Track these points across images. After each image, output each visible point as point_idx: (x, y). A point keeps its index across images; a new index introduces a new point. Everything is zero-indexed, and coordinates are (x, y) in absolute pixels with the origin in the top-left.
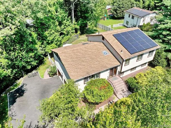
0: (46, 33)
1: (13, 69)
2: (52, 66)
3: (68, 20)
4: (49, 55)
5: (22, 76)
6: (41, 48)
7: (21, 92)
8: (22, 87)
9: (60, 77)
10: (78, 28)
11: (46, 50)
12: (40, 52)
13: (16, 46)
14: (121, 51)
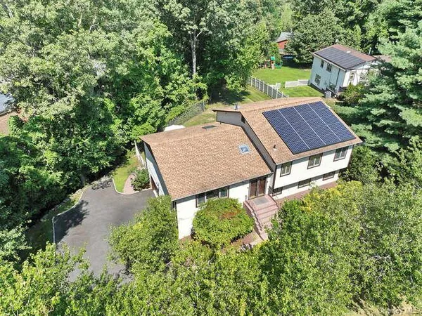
0: (134, 101)
1: (65, 172)
2: (141, 169)
3: (183, 73)
4: (136, 146)
5: (81, 187)
6: (120, 132)
7: (76, 216)
8: (79, 206)
9: (155, 191)
10: (203, 88)
11: (131, 136)
12: (119, 139)
13: (73, 127)
14: (274, 147)
